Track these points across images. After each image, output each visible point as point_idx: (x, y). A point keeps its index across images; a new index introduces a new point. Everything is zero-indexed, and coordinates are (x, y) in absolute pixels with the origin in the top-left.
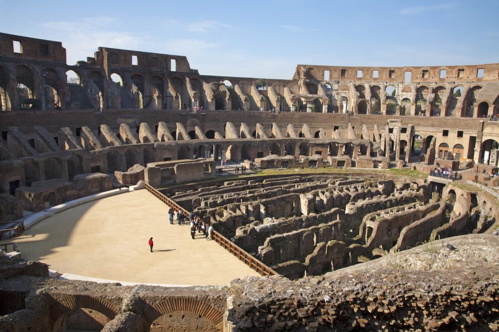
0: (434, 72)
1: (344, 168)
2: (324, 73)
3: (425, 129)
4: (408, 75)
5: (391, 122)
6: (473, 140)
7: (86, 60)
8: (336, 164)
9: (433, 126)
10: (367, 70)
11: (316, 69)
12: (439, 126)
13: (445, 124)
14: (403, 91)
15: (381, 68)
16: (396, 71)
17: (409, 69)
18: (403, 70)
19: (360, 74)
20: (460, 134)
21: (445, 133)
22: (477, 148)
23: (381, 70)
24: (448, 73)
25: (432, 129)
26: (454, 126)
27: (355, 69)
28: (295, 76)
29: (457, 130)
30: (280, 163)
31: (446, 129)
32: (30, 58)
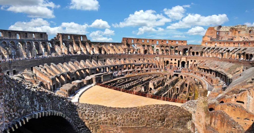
0: (165, 42)
1: (148, 72)
2: (131, 40)
3: (166, 58)
4: (157, 42)
5: (156, 56)
6: (179, 61)
7: (54, 38)
8: (146, 71)
9: (168, 58)
10: (145, 40)
11: (129, 39)
12: (170, 57)
13: (171, 57)
14: (156, 47)
15: (150, 39)
16: (154, 40)
17: (158, 40)
18: (156, 40)
19: (143, 41)
20: (175, 60)
21: (172, 60)
22: (180, 63)
23: (150, 40)
24: (169, 42)
25: (168, 59)
26: (174, 57)
27: (142, 39)
28: (122, 41)
29: (175, 59)
30: (129, 72)
31: (172, 58)
32: (37, 39)
